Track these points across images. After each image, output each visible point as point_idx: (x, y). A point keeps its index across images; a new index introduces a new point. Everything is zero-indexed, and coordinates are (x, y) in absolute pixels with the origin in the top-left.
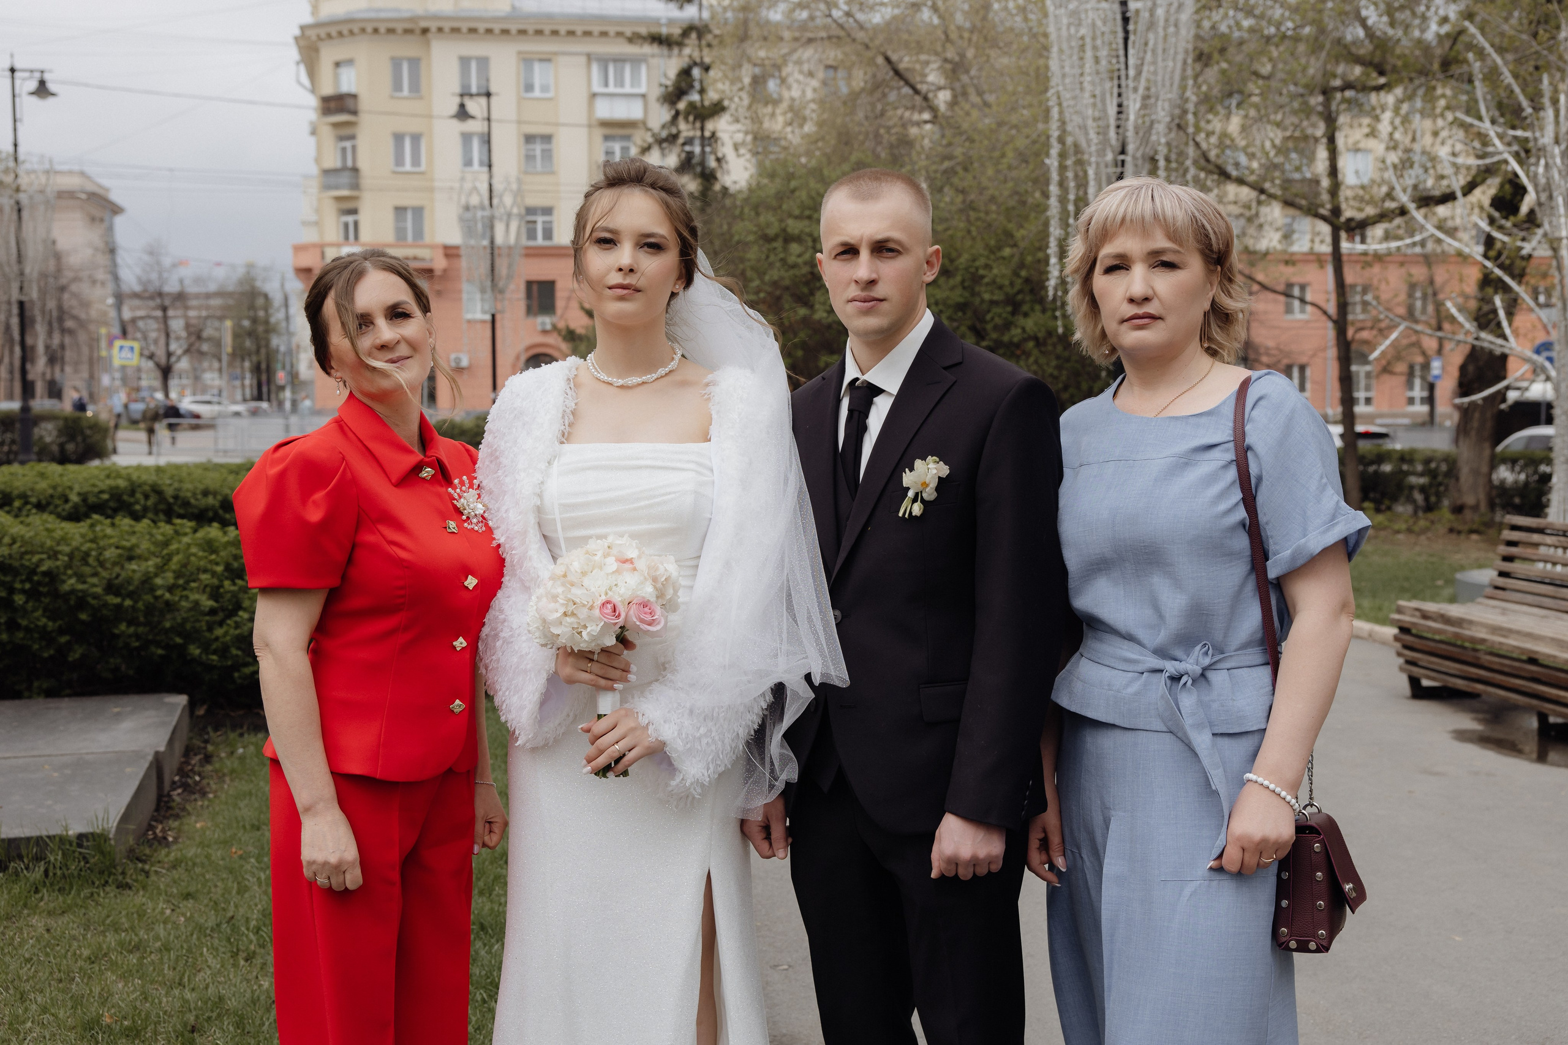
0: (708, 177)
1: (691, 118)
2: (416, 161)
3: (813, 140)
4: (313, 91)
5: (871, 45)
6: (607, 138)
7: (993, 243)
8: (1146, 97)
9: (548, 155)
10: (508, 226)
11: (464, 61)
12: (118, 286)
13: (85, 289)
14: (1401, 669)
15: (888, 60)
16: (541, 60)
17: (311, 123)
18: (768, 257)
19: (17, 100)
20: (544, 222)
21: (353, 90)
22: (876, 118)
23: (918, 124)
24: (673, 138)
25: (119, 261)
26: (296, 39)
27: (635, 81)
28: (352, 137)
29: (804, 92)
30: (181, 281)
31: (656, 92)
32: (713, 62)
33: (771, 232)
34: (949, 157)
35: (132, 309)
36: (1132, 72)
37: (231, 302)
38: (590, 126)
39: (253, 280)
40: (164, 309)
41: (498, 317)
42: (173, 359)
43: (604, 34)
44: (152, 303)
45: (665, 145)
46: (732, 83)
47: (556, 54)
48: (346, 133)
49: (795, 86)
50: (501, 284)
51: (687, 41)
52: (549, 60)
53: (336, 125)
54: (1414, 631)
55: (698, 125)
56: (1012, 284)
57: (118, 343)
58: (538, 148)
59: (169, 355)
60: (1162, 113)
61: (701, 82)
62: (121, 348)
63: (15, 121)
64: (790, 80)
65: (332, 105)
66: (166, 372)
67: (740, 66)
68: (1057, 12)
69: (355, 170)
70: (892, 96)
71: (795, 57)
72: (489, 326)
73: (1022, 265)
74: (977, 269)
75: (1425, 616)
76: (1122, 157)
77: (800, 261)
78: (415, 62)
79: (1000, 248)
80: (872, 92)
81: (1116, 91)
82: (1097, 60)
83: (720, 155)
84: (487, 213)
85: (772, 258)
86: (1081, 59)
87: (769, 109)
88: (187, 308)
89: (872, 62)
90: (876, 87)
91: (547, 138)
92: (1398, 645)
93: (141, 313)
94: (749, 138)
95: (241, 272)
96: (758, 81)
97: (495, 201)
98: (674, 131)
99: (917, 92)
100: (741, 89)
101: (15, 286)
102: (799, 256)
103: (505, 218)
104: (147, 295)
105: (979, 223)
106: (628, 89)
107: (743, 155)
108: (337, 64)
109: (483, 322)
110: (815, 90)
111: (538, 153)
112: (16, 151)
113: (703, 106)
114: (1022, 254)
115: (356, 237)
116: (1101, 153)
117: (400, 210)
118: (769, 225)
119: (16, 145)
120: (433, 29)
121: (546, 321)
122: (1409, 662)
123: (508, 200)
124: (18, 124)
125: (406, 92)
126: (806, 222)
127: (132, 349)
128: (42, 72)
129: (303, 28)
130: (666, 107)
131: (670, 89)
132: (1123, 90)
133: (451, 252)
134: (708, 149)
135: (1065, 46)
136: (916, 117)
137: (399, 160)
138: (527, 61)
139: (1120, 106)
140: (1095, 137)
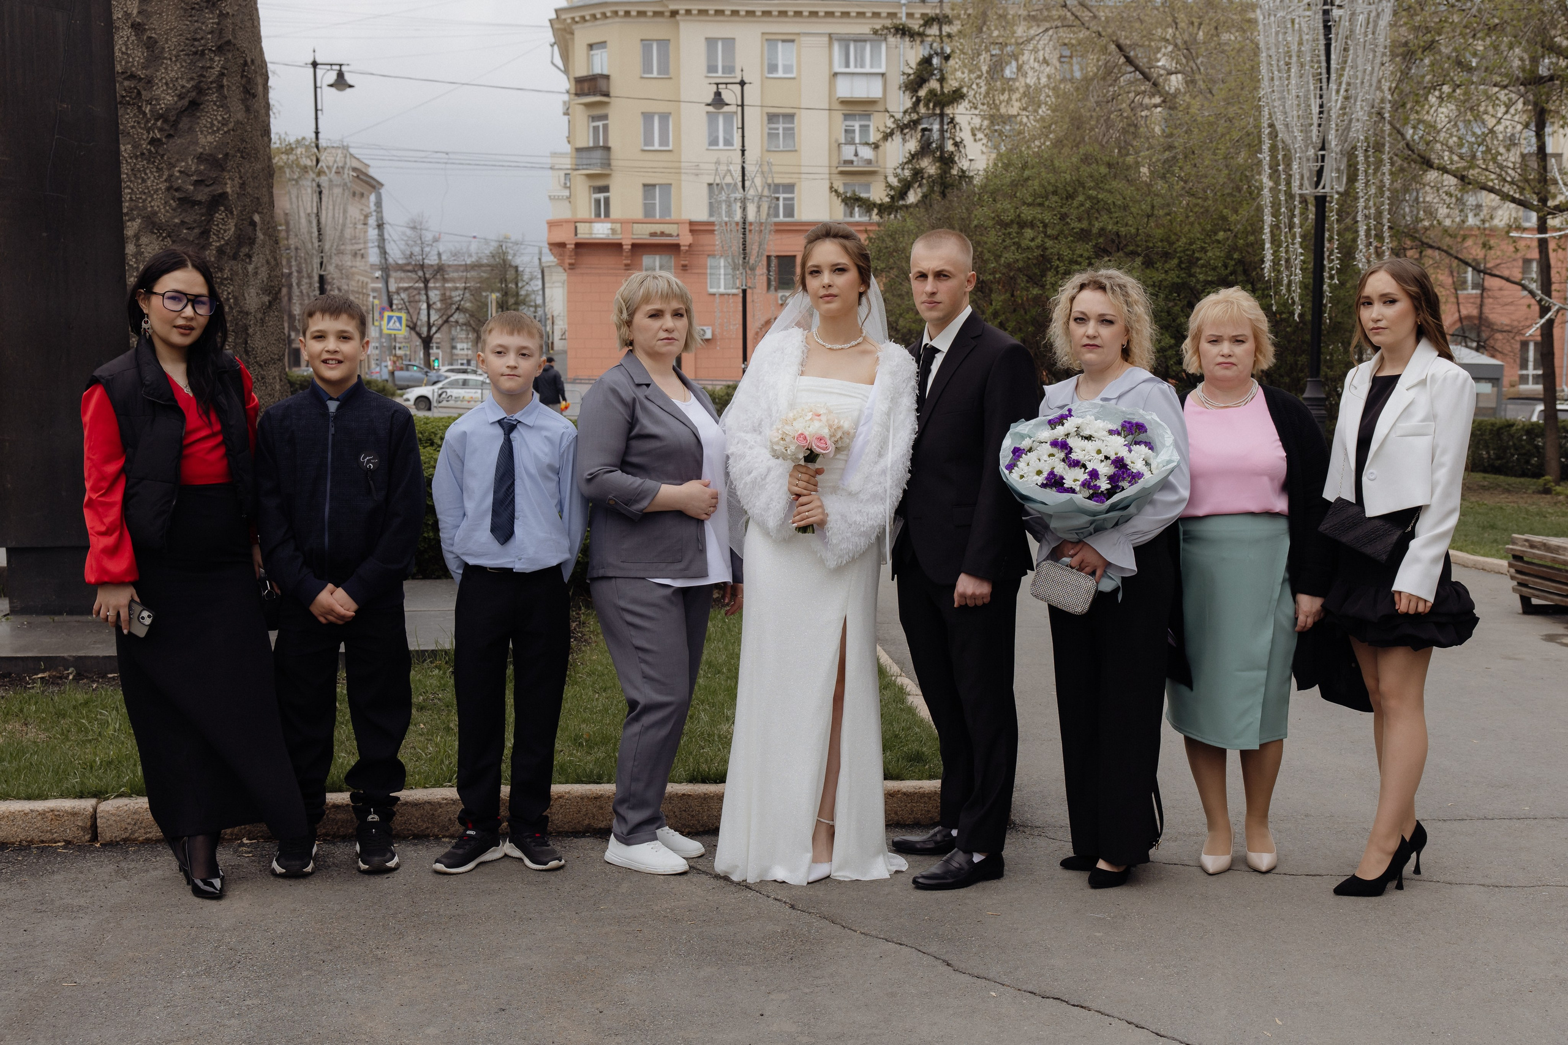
0: (946, 161)
1: (931, 105)
2: (664, 141)
3: (1047, 124)
4: (566, 71)
5: (1103, 34)
6: (847, 117)
7: (1209, 227)
8: (1347, 98)
9: (790, 133)
10: (759, 207)
11: (711, 42)
12: (386, 259)
13: (348, 260)
14: (1514, 590)
15: (1120, 47)
16: (784, 41)
17: (565, 103)
18: (1004, 241)
19: (319, 90)
20: (785, 199)
21: (605, 72)
22: (1108, 102)
23: (1147, 108)
24: (915, 123)
25: (386, 236)
26: (550, 21)
27: (875, 60)
28: (605, 117)
29: (1039, 79)
30: (439, 255)
31: (897, 80)
32: (953, 51)
33: (1006, 218)
34: (1170, 147)
35: (396, 280)
36: (1333, 76)
37: (484, 275)
38: (831, 105)
39: (504, 253)
40: (426, 281)
41: (749, 292)
42: (434, 329)
43: (846, 14)
44: (413, 276)
45: (906, 131)
46: (971, 71)
47: (798, 34)
48: (598, 114)
49: (1030, 73)
50: (752, 261)
51: (929, 31)
52: (793, 41)
53: (588, 105)
54: (1525, 559)
55: (938, 111)
56: (1226, 266)
57: (386, 314)
58: (781, 126)
59: (430, 327)
60: (1360, 112)
61: (941, 70)
62: (390, 318)
63: (316, 110)
64: (1026, 67)
65: (586, 86)
66: (427, 342)
67: (979, 55)
68: (1266, 21)
69: (607, 149)
70: (1123, 82)
71: (1031, 47)
72: (740, 299)
73: (1235, 248)
74: (1194, 252)
75: (1532, 545)
76: (1321, 153)
77: (1032, 244)
78: (664, 43)
79: (1216, 234)
80: (1104, 79)
81: (1318, 93)
82: (1302, 65)
83: (958, 139)
84: (739, 194)
85: (1008, 242)
86: (1287, 64)
87: (1006, 96)
88: (445, 280)
89: (1104, 50)
90: (1109, 73)
91: (790, 117)
92: (1512, 570)
93: (406, 285)
94: (986, 123)
95: (494, 244)
96: (996, 68)
97: (747, 184)
98: (915, 116)
99: (1147, 77)
100: (979, 77)
101: (316, 261)
102: (1033, 240)
103: (756, 199)
104: (410, 268)
105: (1196, 209)
106: (867, 69)
107: (980, 140)
108: (591, 46)
109: (734, 295)
110: (1049, 77)
111: (781, 131)
112: (317, 138)
113: (943, 93)
114: (1235, 236)
115: (607, 214)
116: (1304, 149)
117: (648, 188)
118: (1004, 211)
119: (317, 133)
120: (682, 12)
122: (1519, 584)
123: (758, 181)
124: (319, 113)
125: (655, 75)
126: (1039, 210)
127: (400, 319)
128: (341, 65)
129: (557, 11)
130: (907, 93)
131: (912, 77)
132: (1324, 92)
133: (695, 228)
134: (947, 135)
135: (1272, 52)
136: (1146, 101)
137: (648, 140)
138: (771, 41)
139: (1321, 106)
140: (1300, 137)
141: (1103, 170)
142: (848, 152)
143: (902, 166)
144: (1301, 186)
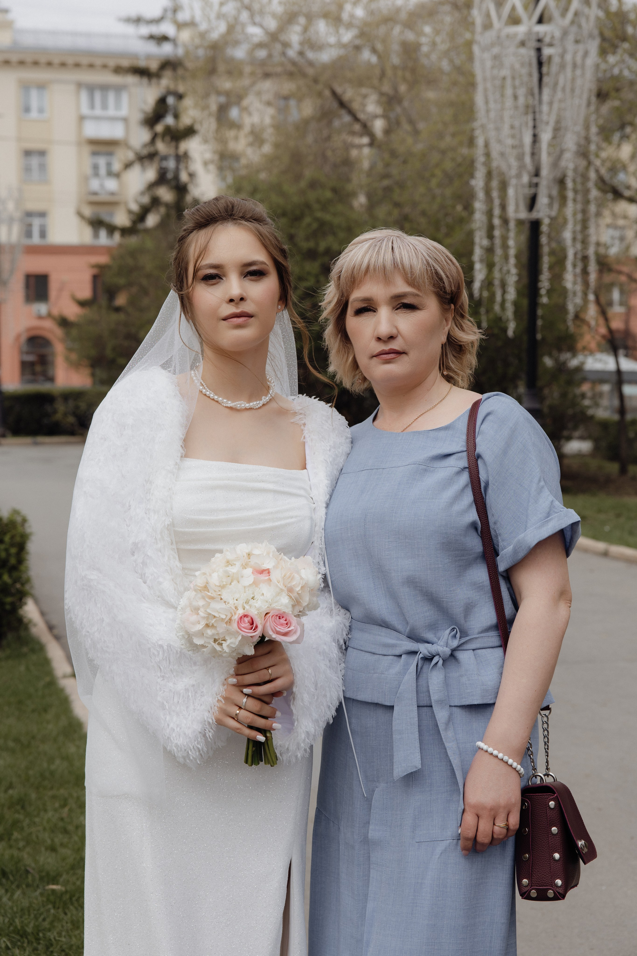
0: (181, 190)
1: (167, 139)
3: (271, 160)
5: (319, 79)
6: (94, 154)
8: (557, 130)
9: (43, 167)
10: (11, 228)
15: (334, 92)
16: (37, 87)
20: (39, 224)
22: (324, 141)
23: (359, 147)
24: (152, 156)
27: (118, 106)
29: (263, 118)
31: (137, 117)
32: (186, 92)
34: (388, 177)
38: (79, 144)
43: (91, 66)
45: (144, 162)
46: (202, 110)
47: (50, 82)
49: (255, 113)
51: (164, 74)
52: (44, 87)
55: (173, 145)
58: (35, 161)
60: (571, 143)
61: (175, 108)
64: (251, 108)
67: (209, 96)
68: (483, 56)
70: (337, 123)
71: (255, 88)
76: (535, 180)
80: (320, 120)
81: (531, 124)
82: (515, 97)
86: (503, 96)
87: (233, 132)
89: (320, 95)
90: (324, 115)
91: (42, 153)
94: (216, 157)
96: (223, 110)
98: (153, 149)
99: (357, 119)
100: (209, 115)
103: (8, 221)
106: (111, 113)
107: (211, 171)
110: (272, 117)
111: (35, 164)
113: (177, 129)
116: (519, 176)
121: (42, 308)
123: (11, 206)
130: (146, 129)
131: (150, 114)
132: (538, 123)
134: (181, 166)
135: (489, 85)
136: (357, 141)
138: (25, 87)
139: (535, 136)
140: (514, 163)
141: (328, 194)
142: (95, 185)
143: (142, 193)
144: (517, 211)
